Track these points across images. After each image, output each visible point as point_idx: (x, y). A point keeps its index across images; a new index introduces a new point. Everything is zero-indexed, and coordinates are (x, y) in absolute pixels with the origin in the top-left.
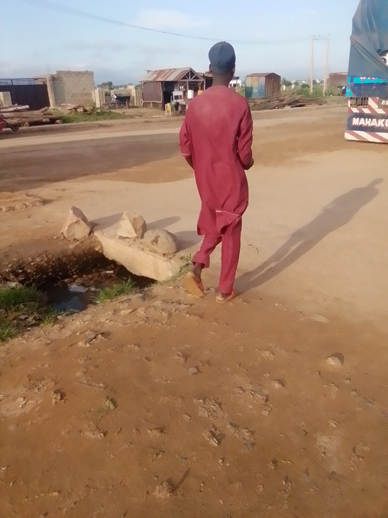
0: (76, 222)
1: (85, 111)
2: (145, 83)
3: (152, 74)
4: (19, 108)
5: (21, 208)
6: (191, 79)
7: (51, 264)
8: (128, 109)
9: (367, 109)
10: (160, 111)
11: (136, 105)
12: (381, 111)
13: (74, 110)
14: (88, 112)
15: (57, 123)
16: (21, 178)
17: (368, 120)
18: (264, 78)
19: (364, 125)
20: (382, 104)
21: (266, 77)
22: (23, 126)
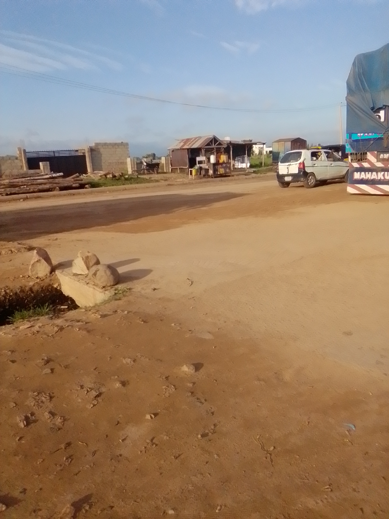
0: (37, 261)
1: (114, 176)
2: (173, 151)
3: (179, 143)
4: (54, 175)
5: (6, 253)
6: (214, 145)
7: (8, 298)
8: (157, 174)
9: (366, 163)
10: (185, 175)
11: (165, 171)
12: (380, 165)
13: (104, 176)
14: (117, 178)
15: (86, 188)
16: (25, 231)
17: (368, 174)
18: (290, 143)
19: (365, 178)
20: (381, 157)
21: (292, 142)
22: (54, 191)
